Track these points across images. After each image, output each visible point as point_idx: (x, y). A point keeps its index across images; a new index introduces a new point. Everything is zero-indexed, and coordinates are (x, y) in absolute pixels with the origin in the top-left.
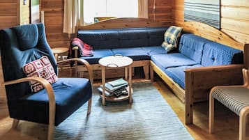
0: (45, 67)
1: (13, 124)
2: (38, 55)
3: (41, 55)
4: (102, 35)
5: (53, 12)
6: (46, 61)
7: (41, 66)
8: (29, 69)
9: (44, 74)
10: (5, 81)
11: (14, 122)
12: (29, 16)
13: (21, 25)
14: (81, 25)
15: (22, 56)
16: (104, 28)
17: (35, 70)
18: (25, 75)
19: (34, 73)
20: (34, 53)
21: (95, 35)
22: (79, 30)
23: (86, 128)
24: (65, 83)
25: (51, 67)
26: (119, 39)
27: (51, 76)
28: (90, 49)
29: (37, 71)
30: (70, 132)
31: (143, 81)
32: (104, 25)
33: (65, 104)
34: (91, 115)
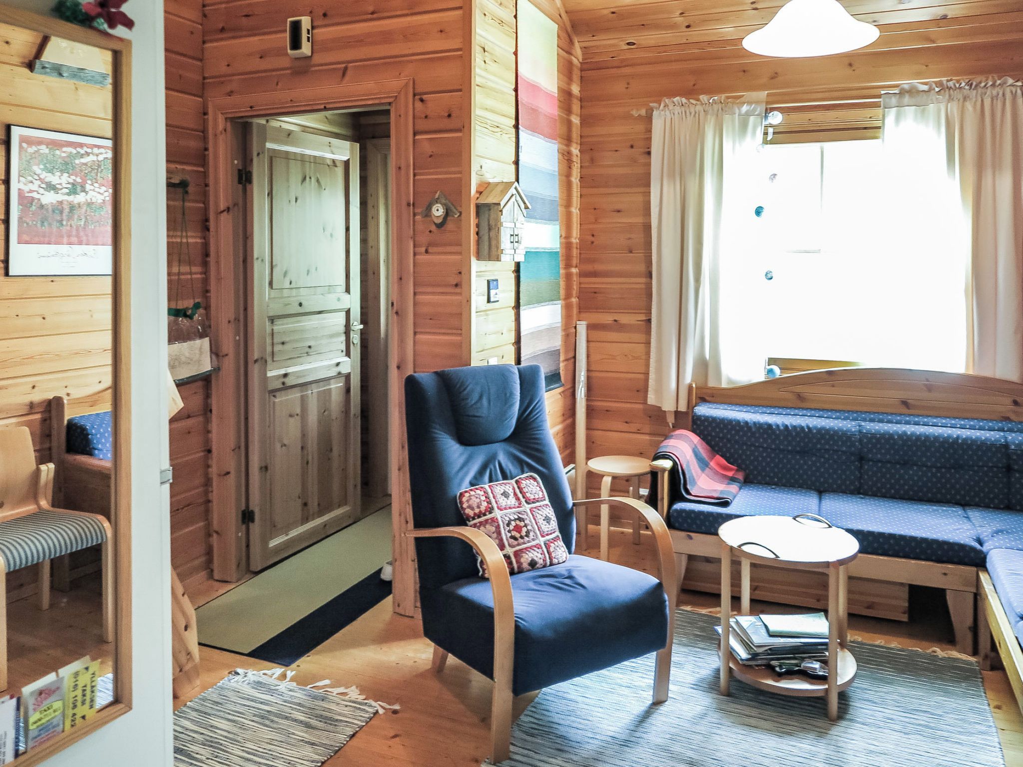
0: (527, 507)
1: (434, 662)
2: (509, 466)
3: (523, 466)
4: (788, 432)
5: (617, 326)
6: (534, 488)
7: (512, 501)
8: (474, 502)
9: (518, 529)
10: (418, 525)
11: (435, 653)
12: (512, 338)
13: (474, 363)
14: (712, 383)
15: (461, 461)
16: (800, 403)
17: (490, 510)
18: (462, 520)
19: (484, 518)
20: (502, 457)
21: (759, 426)
22: (703, 400)
23: (626, 743)
24: (575, 574)
25: (550, 512)
26: (861, 459)
27: (541, 541)
28: (733, 480)
29: (497, 514)
30: (573, 734)
31: (940, 652)
32: (799, 389)
33: (549, 634)
34: (663, 709)
